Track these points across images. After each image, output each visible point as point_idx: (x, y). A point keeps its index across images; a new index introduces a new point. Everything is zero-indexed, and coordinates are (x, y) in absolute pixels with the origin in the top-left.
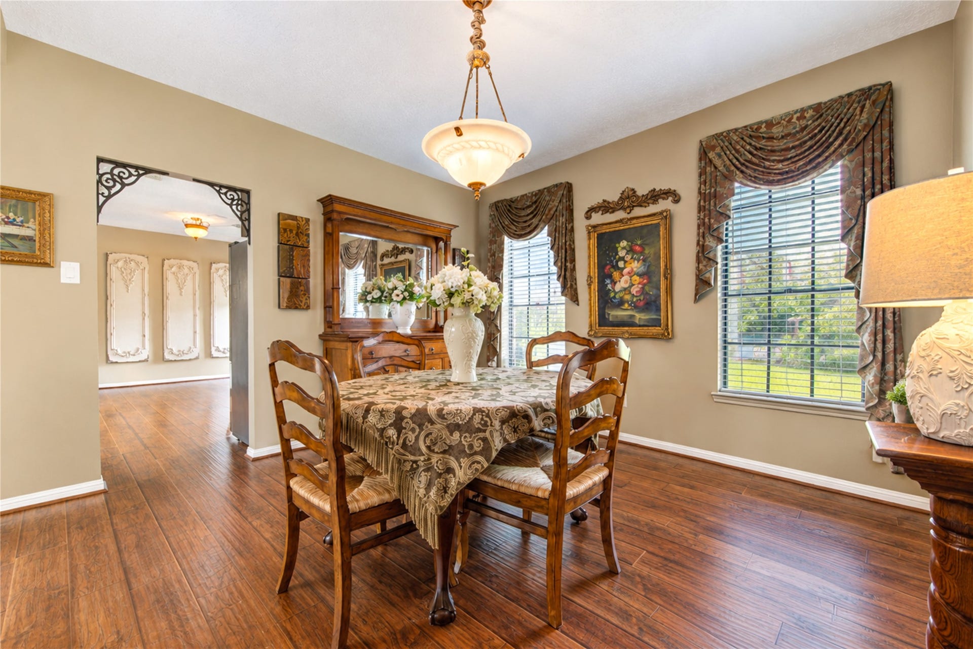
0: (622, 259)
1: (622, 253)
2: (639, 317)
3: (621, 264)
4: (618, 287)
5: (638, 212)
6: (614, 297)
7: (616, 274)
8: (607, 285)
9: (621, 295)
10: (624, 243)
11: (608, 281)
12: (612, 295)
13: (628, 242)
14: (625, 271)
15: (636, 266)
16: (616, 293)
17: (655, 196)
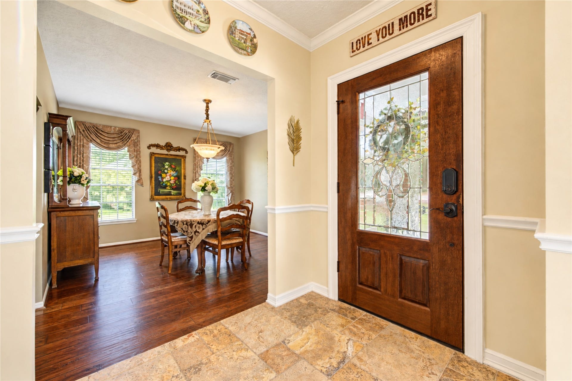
0: (167, 169)
1: (167, 167)
2: (173, 192)
3: (166, 171)
4: (164, 180)
5: (172, 153)
6: (162, 184)
7: (163, 175)
8: (159, 178)
9: (166, 183)
10: (167, 163)
11: (160, 177)
12: (161, 183)
13: (169, 163)
14: (168, 174)
15: (172, 173)
16: (164, 182)
17: (179, 149)
